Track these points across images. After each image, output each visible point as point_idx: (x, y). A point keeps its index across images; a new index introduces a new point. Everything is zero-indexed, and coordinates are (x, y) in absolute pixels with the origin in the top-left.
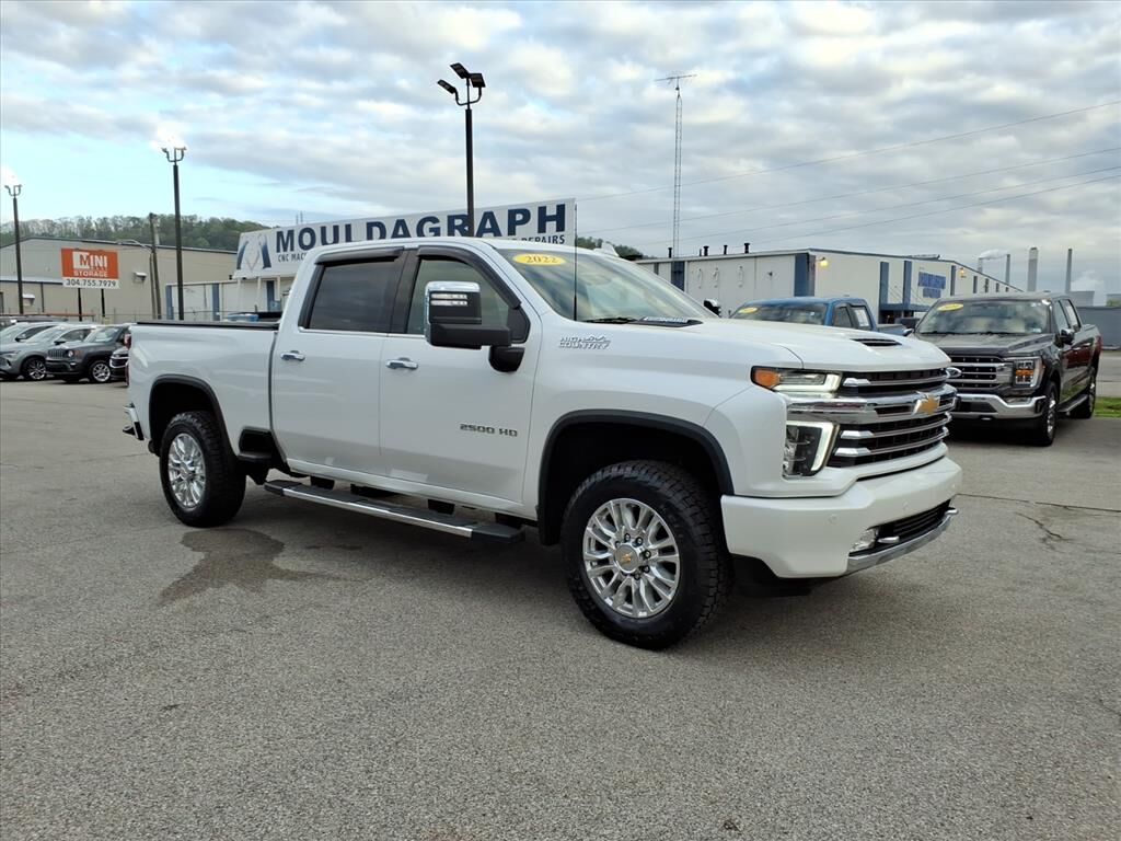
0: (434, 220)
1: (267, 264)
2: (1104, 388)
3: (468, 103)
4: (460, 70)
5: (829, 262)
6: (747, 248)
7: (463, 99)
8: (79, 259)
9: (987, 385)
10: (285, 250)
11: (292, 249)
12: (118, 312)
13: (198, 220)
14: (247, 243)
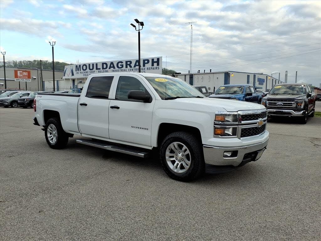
0: (122, 62)
1: (73, 75)
2: (317, 109)
3: (139, 30)
4: (137, 21)
5: (234, 75)
6: (211, 71)
7: (137, 29)
8: (19, 73)
9: (290, 108)
10: (78, 71)
11: (80, 71)
12: (31, 88)
13: (48, 62)
14: (67, 69)
